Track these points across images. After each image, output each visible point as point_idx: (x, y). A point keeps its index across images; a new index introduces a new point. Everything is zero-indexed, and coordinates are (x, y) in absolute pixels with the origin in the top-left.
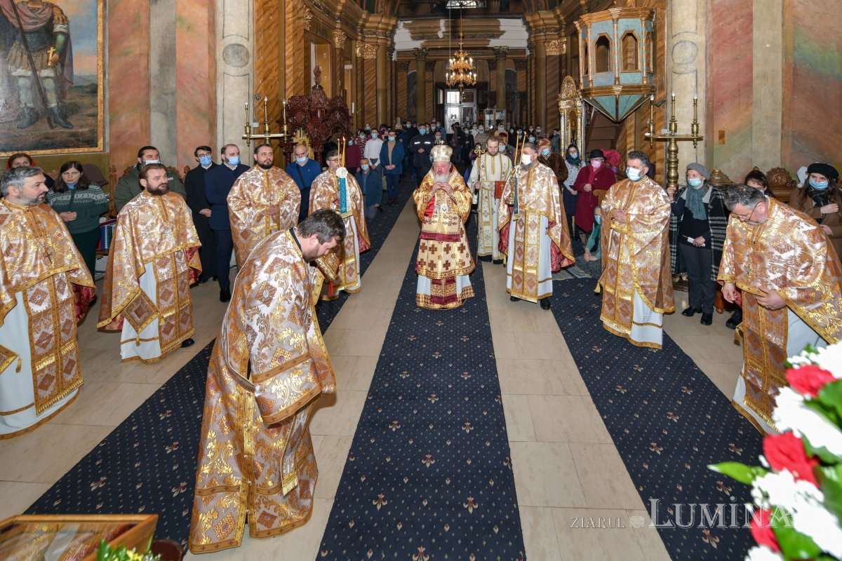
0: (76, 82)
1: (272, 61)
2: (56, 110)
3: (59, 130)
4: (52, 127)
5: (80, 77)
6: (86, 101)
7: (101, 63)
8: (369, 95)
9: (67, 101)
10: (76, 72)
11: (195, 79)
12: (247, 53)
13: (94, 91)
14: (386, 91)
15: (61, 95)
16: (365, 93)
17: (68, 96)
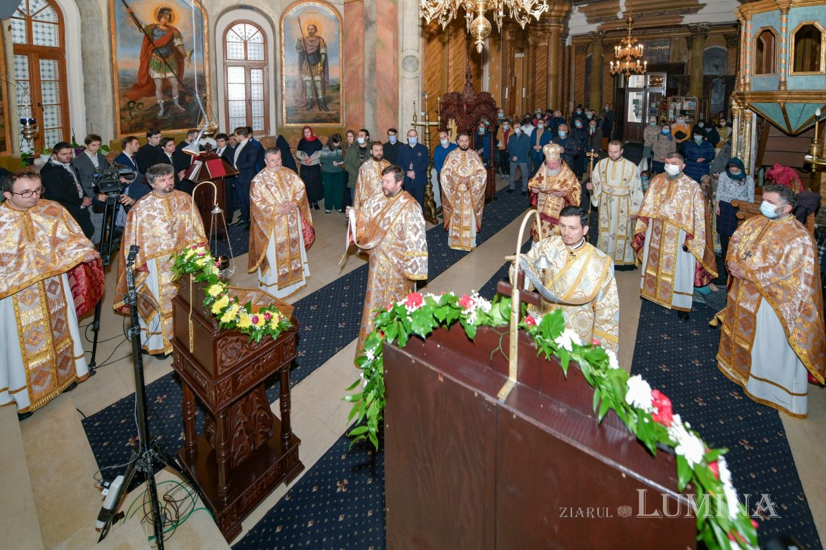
0: (331, 83)
1: (436, 65)
2: (322, 100)
3: (323, 112)
4: (320, 110)
5: (332, 80)
6: (335, 95)
7: (341, 71)
8: (540, 80)
9: (327, 95)
10: (330, 78)
11: (386, 82)
12: (418, 60)
13: (338, 89)
14: (557, 76)
15: (324, 92)
16: (537, 79)
17: (327, 92)
